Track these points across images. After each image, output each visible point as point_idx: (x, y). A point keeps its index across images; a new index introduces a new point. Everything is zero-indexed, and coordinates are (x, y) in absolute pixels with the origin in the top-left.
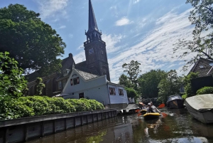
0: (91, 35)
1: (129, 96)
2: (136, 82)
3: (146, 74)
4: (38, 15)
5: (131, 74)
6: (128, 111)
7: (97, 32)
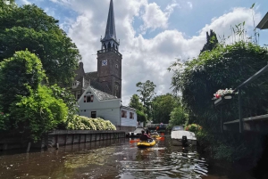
0: (107, 44)
1: (138, 120)
2: (148, 104)
3: (161, 97)
4: (57, 21)
5: (144, 95)
6: (135, 134)
7: (115, 42)
